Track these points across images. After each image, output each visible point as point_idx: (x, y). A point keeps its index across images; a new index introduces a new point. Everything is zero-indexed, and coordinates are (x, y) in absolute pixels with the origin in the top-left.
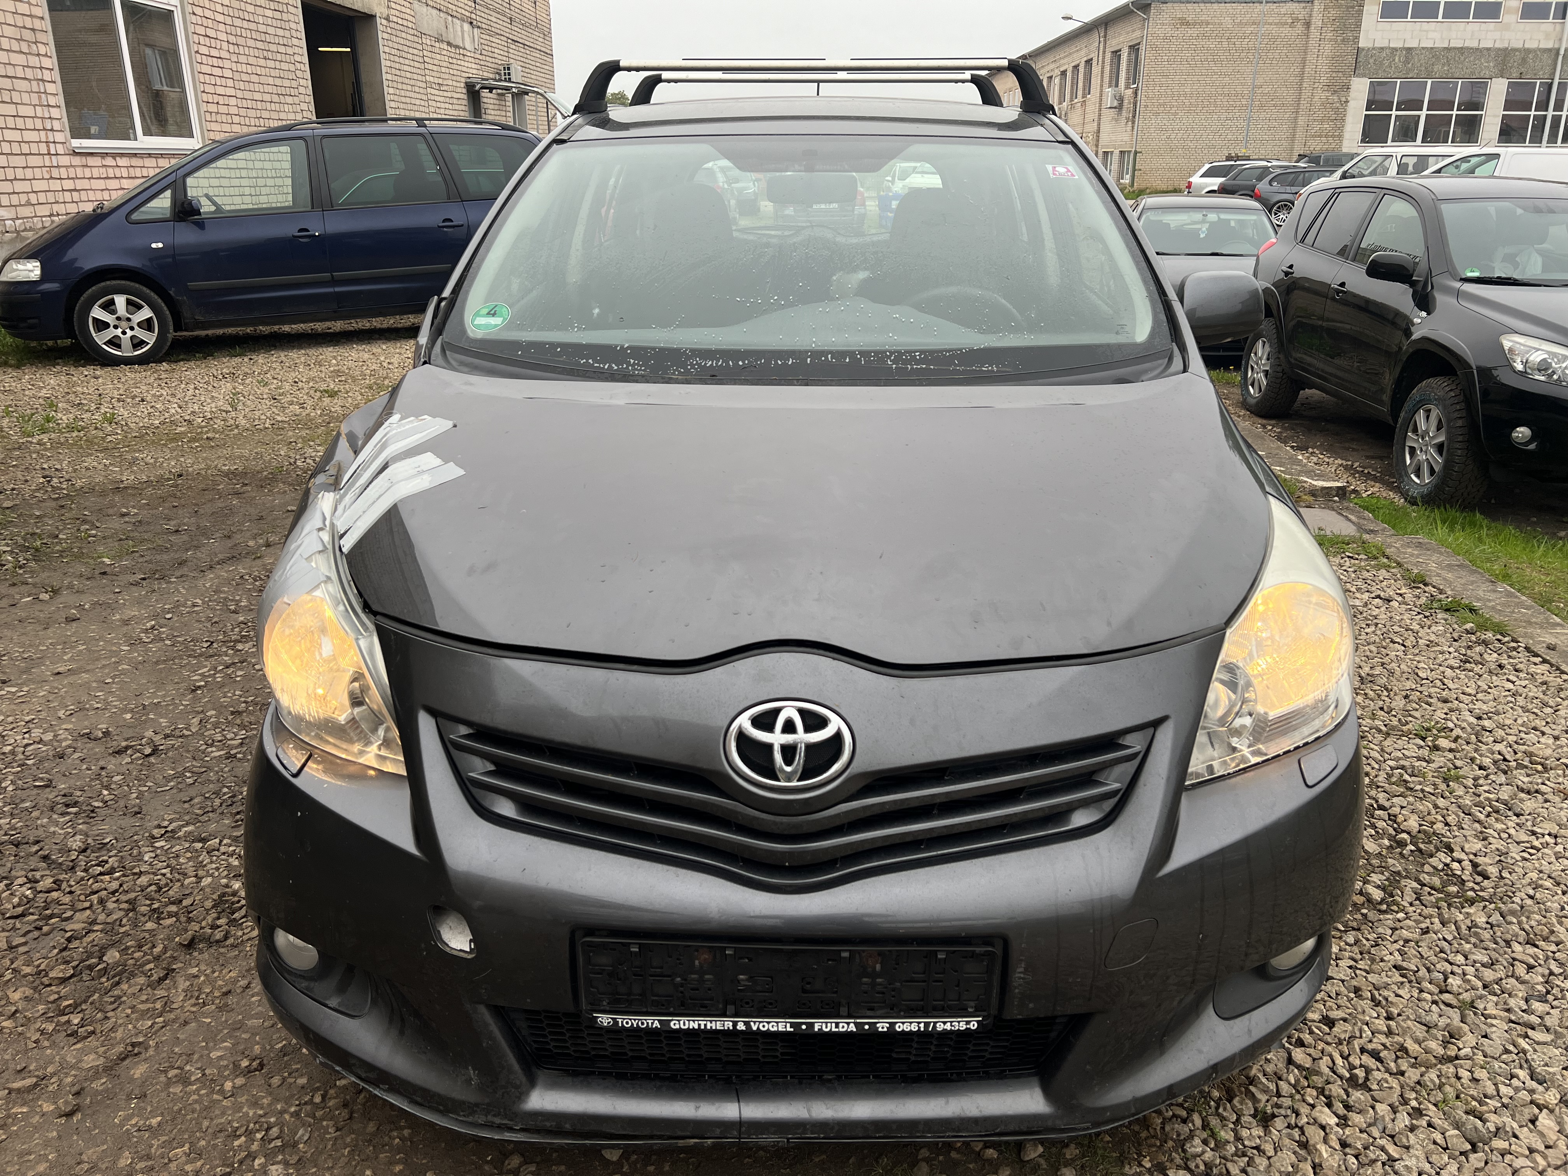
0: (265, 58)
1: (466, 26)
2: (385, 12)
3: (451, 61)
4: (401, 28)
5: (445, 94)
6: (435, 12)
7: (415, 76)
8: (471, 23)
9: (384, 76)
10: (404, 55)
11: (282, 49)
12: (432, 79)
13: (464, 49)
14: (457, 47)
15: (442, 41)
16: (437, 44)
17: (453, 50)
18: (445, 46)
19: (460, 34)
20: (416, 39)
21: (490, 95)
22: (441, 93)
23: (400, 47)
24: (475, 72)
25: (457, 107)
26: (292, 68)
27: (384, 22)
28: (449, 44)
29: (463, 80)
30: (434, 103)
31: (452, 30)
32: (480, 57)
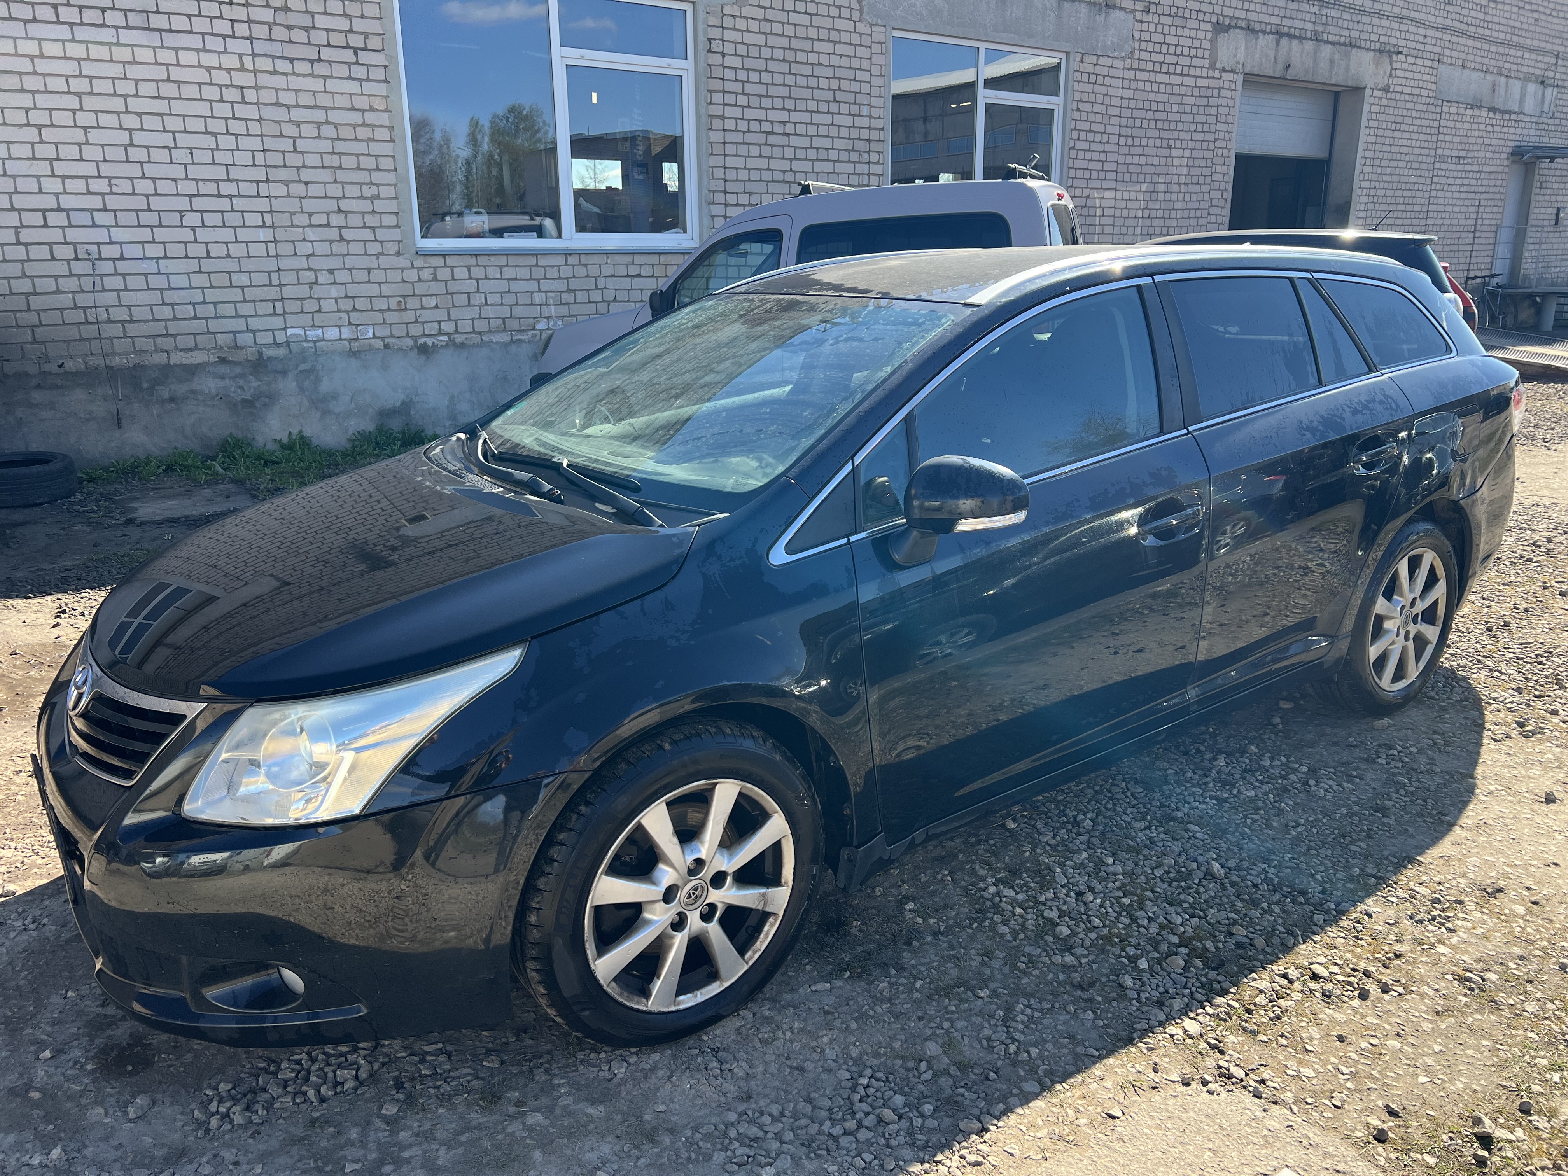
0: (1170, 148)
1: (1531, 88)
2: (1382, 81)
3: (1489, 128)
4: (1407, 98)
5: (1468, 168)
6: (1476, 75)
7: (1417, 151)
8: (1542, 83)
9: (1360, 154)
10: (1403, 127)
11: (1200, 137)
12: (1447, 152)
13: (1521, 113)
14: (1510, 112)
15: (1480, 107)
16: (1469, 112)
17: (1498, 116)
18: (1484, 113)
19: (1517, 96)
20: (1432, 108)
21: (1553, 165)
22: (1459, 167)
23: (1398, 119)
24: (1533, 139)
25: (1485, 182)
26: (1209, 154)
27: (1378, 93)
28: (1492, 109)
29: (1509, 150)
30: (1443, 181)
31: (1502, 92)
32: (1550, 121)
